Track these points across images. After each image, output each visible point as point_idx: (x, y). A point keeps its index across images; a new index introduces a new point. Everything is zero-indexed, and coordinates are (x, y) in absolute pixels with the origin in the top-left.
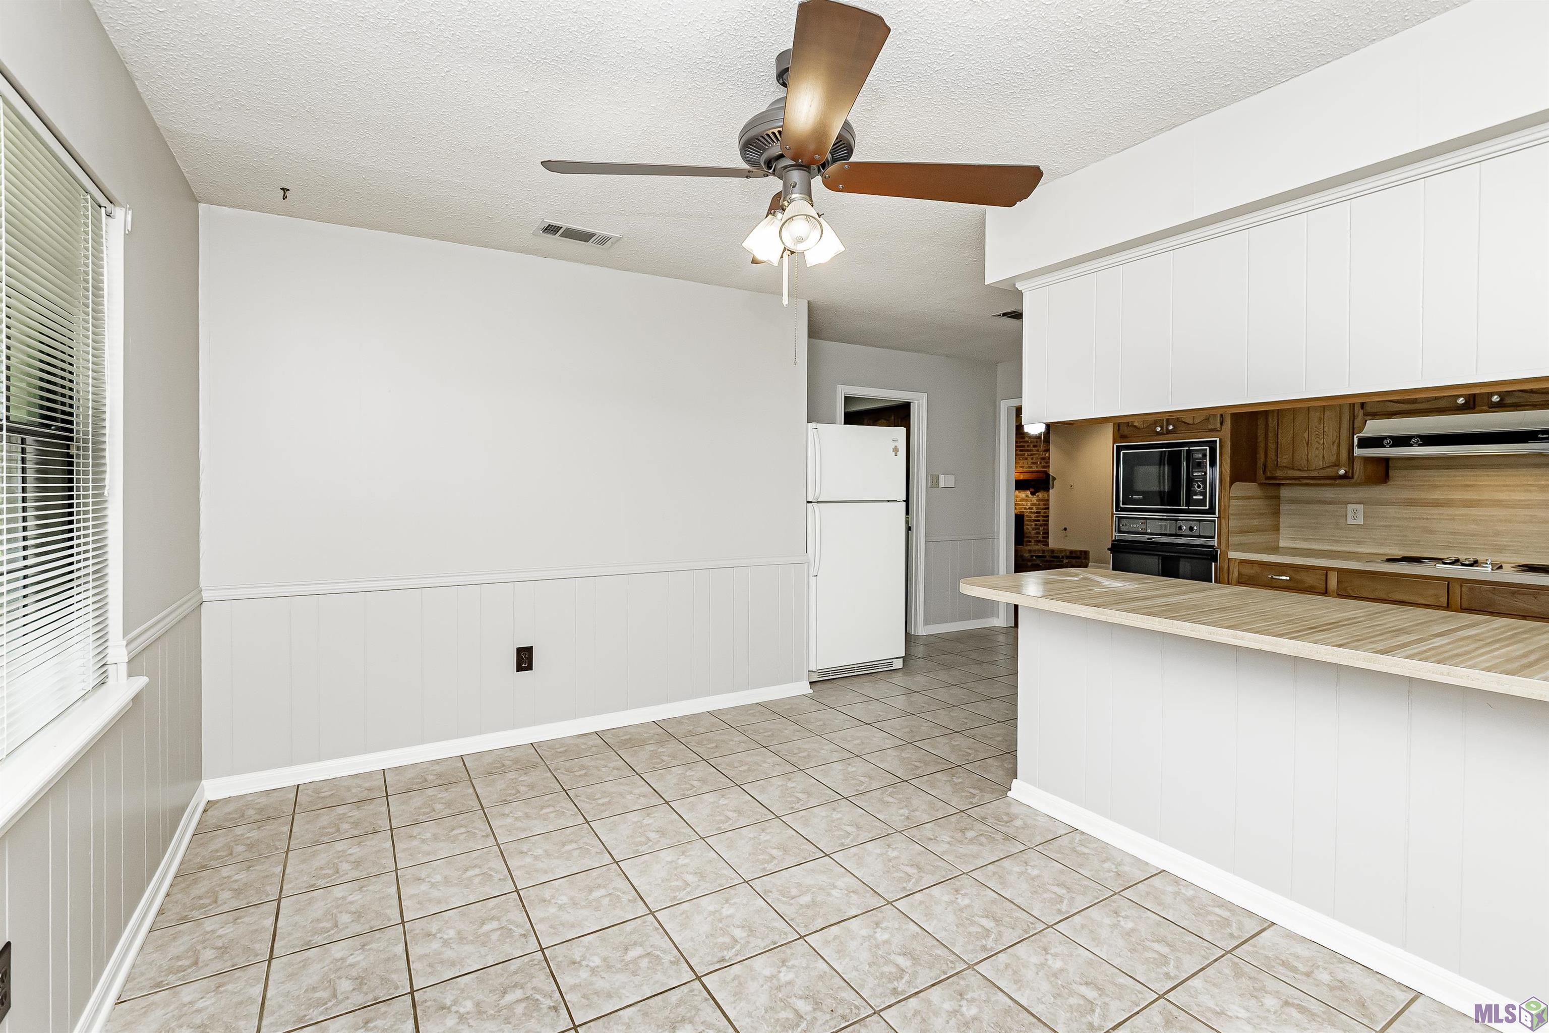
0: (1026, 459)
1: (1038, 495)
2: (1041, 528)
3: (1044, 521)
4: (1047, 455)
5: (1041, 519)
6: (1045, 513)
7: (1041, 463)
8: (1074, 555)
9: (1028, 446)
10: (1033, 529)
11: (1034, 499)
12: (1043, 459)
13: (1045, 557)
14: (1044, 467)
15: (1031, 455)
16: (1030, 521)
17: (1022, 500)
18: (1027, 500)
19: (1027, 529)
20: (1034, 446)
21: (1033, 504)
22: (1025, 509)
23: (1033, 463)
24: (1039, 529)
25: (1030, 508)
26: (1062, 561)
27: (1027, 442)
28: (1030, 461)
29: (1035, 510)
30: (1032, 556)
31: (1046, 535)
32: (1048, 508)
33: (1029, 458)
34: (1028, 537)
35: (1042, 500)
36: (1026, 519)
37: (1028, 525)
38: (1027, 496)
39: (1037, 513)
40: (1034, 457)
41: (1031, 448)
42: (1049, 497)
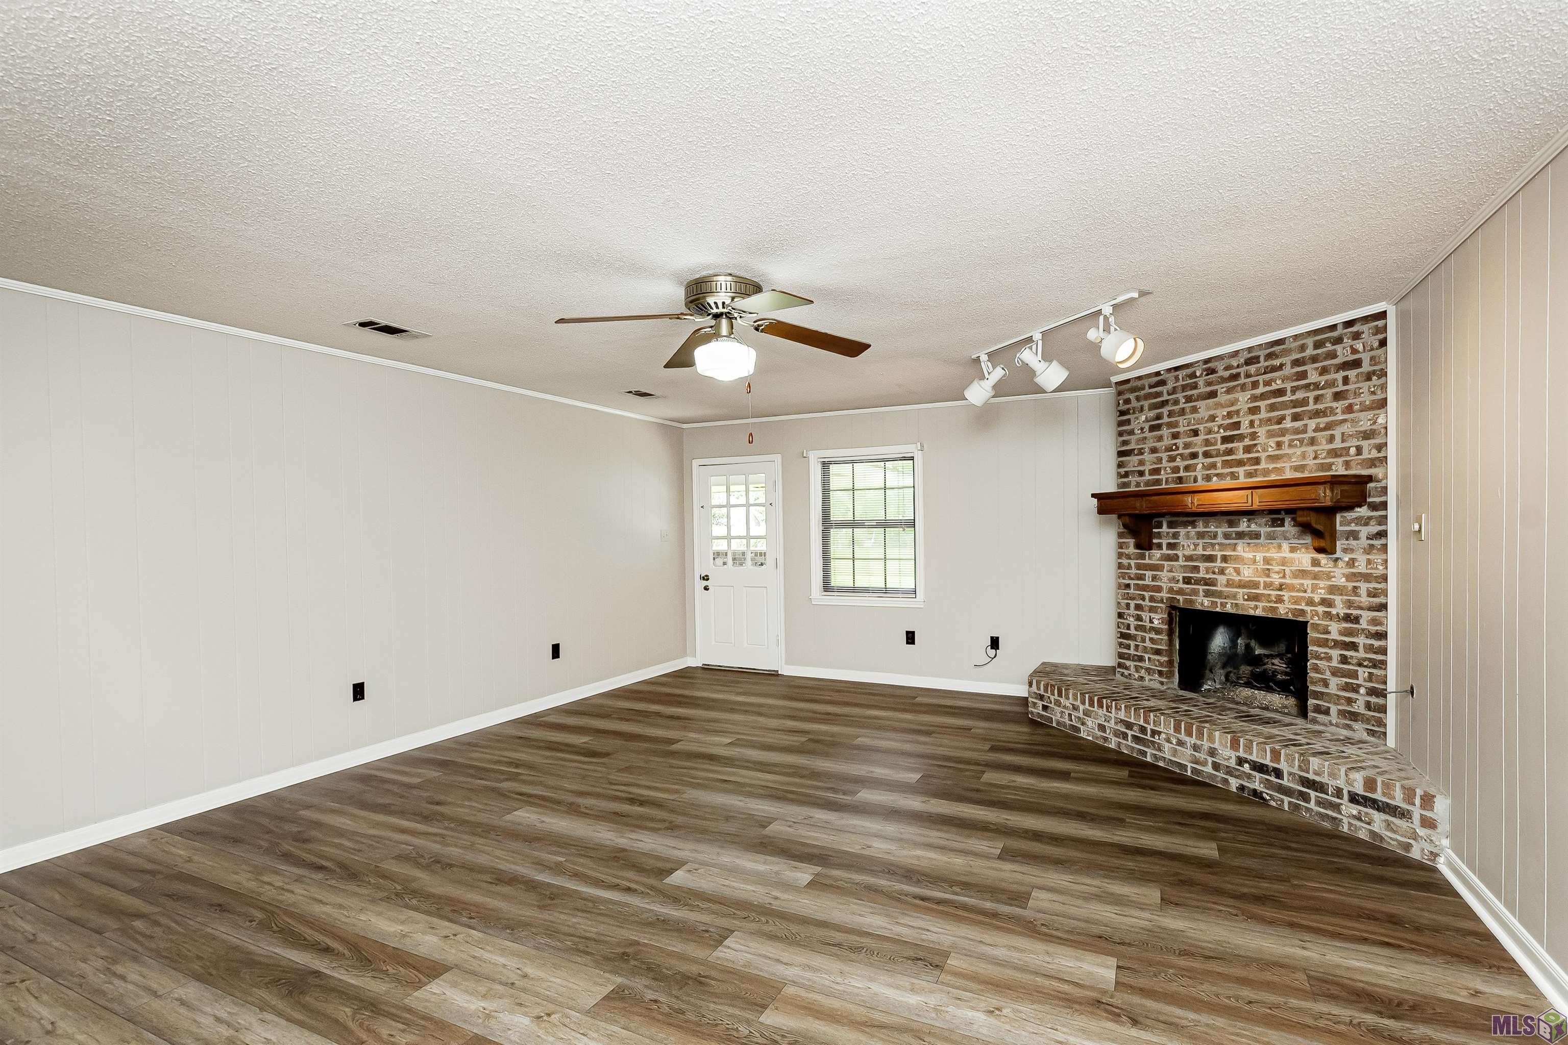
0: (1313, 441)
1: (1353, 560)
2: (1363, 673)
3: (1370, 649)
4: (1381, 420)
5: (1361, 640)
6: (1374, 622)
7: (1359, 450)
9: (1317, 399)
10: (1335, 673)
11: (1339, 574)
12: (1367, 435)
14: (1372, 463)
15: (1328, 427)
16: (1324, 643)
17: (1303, 573)
18: (1316, 576)
19: (1316, 669)
20: (1338, 396)
21: (1333, 589)
22: (1310, 602)
23: (1334, 453)
24: (1355, 675)
25: (1325, 602)
27: (1317, 386)
28: (1324, 446)
29: (1340, 609)
31: (1380, 701)
32: (1383, 607)
33: (1322, 436)
34: (1318, 695)
35: (1367, 577)
36: (1312, 634)
37: (1318, 657)
38: (1316, 563)
39: (1347, 618)
40: (1337, 432)
41: (1328, 403)
42: (1386, 568)
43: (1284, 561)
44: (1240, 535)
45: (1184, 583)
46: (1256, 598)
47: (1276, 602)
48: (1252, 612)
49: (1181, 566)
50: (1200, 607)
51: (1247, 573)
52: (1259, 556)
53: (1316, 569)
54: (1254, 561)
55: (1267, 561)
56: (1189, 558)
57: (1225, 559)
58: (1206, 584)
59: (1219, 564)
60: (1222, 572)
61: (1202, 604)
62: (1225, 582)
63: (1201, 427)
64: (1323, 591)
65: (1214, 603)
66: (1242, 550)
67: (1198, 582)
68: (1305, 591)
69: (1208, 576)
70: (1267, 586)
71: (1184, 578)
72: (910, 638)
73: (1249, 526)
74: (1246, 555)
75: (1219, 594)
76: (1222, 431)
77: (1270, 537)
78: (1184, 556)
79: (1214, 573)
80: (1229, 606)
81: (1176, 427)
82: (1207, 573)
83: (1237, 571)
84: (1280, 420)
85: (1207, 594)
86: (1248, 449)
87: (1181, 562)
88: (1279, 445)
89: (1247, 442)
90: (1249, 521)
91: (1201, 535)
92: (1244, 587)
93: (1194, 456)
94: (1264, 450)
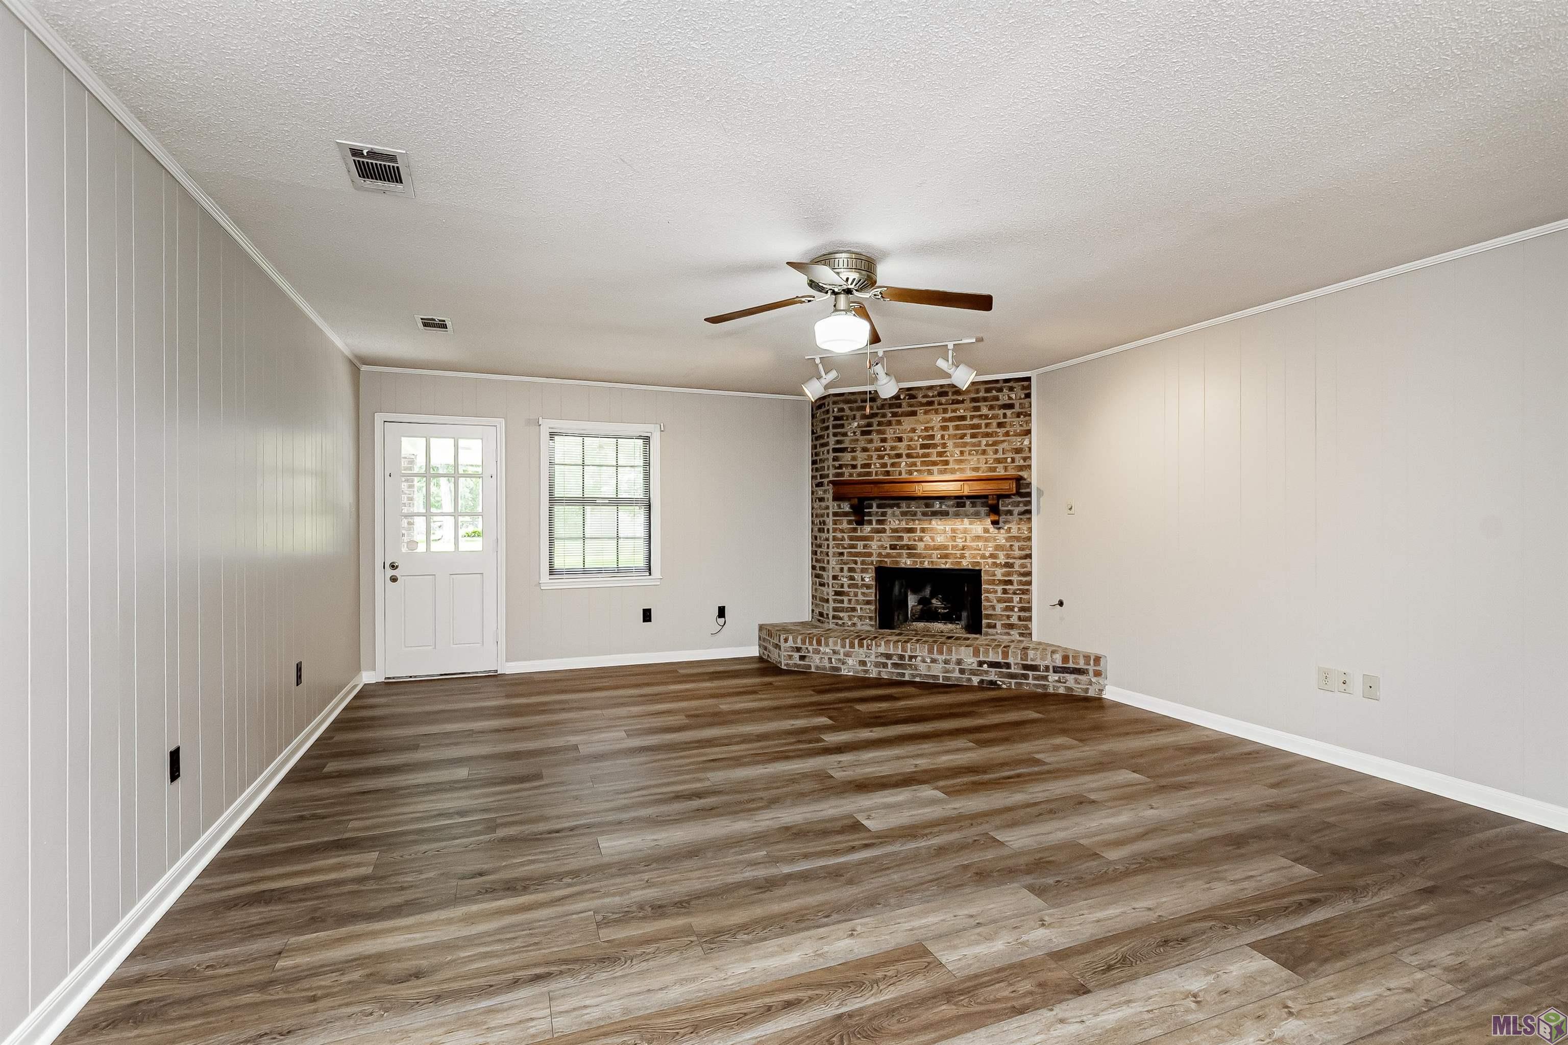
0: (984, 452)
1: (1010, 528)
2: (1016, 598)
3: (1021, 583)
4: (1026, 442)
5: (1015, 578)
6: (1023, 566)
7: (1013, 460)
8: (1071, 665)
9: (987, 425)
10: (1000, 601)
11: (1001, 537)
12: (1018, 451)
13: (1008, 666)
14: (1021, 468)
15: (995, 443)
16: (992, 582)
17: (978, 538)
18: (987, 540)
19: (988, 600)
20: (1000, 425)
21: (998, 547)
22: (983, 557)
23: (998, 461)
24: (1011, 600)
25: (992, 556)
26: (1045, 678)
27: (986, 417)
28: (991, 456)
29: (1002, 559)
30: (981, 664)
31: (1027, 614)
32: (1029, 556)
33: (990, 450)
34: (989, 616)
35: (1018, 539)
36: (984, 577)
37: (988, 592)
38: (986, 531)
39: (1007, 565)
40: (1000, 447)
41: (994, 428)
42: (1031, 532)
43: (965, 531)
44: (935, 514)
45: (891, 549)
46: (946, 556)
47: (960, 558)
48: (943, 566)
49: (889, 537)
50: (903, 566)
51: (940, 540)
52: (948, 528)
53: (987, 535)
54: (945, 531)
55: (953, 531)
56: (895, 531)
57: (923, 530)
58: (909, 549)
59: (918, 534)
60: (921, 539)
61: (906, 563)
62: (923, 547)
63: (904, 436)
64: (991, 549)
65: (914, 562)
66: (937, 524)
67: (902, 547)
68: (980, 550)
69: (910, 543)
70: (954, 547)
71: (891, 545)
72: (647, 615)
73: (941, 507)
74: (939, 527)
75: (919, 556)
76: (921, 440)
77: (957, 515)
78: (891, 529)
79: (915, 540)
80: (926, 563)
81: (884, 434)
82: (909, 540)
83: (933, 539)
84: (963, 436)
85: (910, 556)
86: (940, 454)
87: (888, 533)
88: (962, 453)
89: (939, 449)
90: (940, 503)
91: (904, 514)
92: (937, 549)
93: (899, 456)
94: (952, 456)
